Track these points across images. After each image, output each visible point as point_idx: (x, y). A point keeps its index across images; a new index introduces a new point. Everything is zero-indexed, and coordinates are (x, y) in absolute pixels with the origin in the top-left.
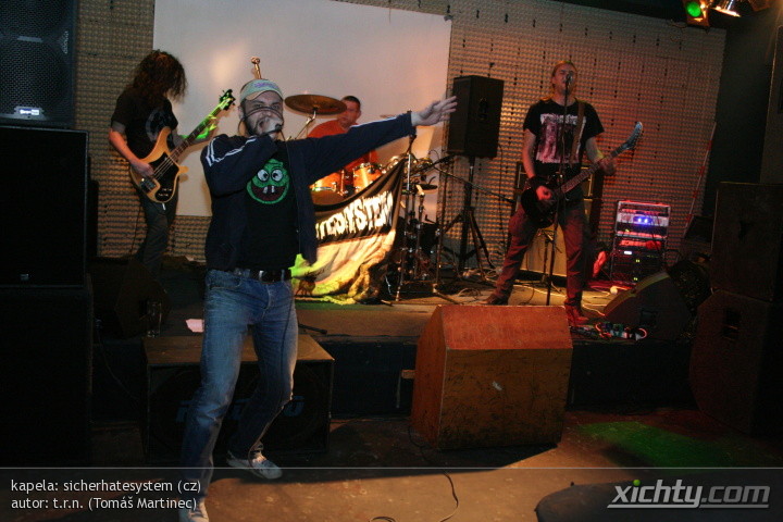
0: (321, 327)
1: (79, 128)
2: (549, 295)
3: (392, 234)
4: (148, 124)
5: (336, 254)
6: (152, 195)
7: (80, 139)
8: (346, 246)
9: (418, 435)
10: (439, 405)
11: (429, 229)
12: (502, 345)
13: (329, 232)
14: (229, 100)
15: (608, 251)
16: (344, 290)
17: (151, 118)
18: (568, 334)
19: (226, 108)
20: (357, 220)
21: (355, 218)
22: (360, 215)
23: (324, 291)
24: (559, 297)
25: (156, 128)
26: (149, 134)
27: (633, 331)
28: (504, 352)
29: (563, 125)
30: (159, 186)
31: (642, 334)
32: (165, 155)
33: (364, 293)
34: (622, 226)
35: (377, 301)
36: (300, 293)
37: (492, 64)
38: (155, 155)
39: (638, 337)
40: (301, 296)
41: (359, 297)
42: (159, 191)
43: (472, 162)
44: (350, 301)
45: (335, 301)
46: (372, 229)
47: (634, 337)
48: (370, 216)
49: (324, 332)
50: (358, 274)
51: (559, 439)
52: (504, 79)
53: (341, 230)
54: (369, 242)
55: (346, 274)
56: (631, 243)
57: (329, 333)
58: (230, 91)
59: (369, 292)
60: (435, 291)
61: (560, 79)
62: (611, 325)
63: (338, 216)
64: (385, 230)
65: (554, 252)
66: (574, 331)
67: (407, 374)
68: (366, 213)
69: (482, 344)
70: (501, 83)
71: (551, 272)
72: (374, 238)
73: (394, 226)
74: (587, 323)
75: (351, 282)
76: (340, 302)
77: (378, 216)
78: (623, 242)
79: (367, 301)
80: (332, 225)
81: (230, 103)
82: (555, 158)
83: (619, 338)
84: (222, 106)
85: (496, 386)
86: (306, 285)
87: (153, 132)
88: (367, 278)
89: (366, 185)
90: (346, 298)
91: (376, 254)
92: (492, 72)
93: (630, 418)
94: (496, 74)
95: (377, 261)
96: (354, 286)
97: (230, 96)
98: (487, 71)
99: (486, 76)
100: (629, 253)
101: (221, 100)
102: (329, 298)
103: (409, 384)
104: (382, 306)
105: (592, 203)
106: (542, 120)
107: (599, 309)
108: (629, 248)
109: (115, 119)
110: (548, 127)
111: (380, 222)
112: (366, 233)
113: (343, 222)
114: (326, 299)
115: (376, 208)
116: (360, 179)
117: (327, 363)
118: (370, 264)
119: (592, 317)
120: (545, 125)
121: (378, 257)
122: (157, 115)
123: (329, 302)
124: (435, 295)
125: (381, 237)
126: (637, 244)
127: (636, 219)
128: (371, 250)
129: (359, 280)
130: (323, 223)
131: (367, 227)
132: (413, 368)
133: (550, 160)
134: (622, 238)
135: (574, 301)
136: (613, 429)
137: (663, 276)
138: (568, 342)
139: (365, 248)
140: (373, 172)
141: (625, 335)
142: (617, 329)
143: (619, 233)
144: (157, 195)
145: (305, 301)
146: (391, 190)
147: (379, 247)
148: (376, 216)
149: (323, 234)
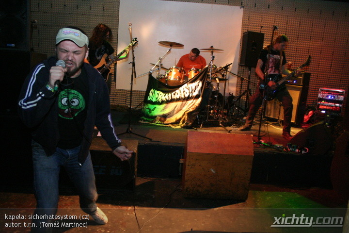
3: (200, 99)
4: (96, 53)
5: (176, 107)
8: (179, 103)
13: (173, 98)
14: (135, 42)
15: (314, 110)
16: (177, 122)
17: (97, 50)
20: (185, 93)
21: (184, 92)
22: (186, 90)
23: (169, 122)
25: (100, 54)
27: (302, 149)
31: (306, 150)
33: (185, 124)
34: (321, 100)
35: (190, 128)
36: (159, 122)
37: (262, 27)
39: (303, 152)
41: (182, 125)
43: (250, 69)
44: (179, 127)
45: (173, 127)
46: (192, 96)
47: (301, 152)
48: (191, 91)
49: (151, 140)
50: (183, 116)
53: (178, 97)
54: (190, 102)
55: (178, 116)
56: (325, 107)
57: (153, 140)
58: (136, 38)
59: (187, 124)
60: (220, 124)
62: (291, 145)
63: (177, 91)
64: (197, 97)
67: (181, 161)
68: (189, 90)
70: (263, 35)
72: (192, 100)
73: (201, 96)
75: (180, 119)
77: (195, 91)
78: (321, 107)
79: (186, 127)
80: (174, 94)
81: (135, 43)
83: (294, 151)
85: (213, 171)
86: (163, 119)
88: (186, 117)
90: (178, 125)
92: (262, 30)
95: (191, 110)
96: (181, 121)
97: (136, 40)
98: (260, 30)
99: (259, 32)
102: (170, 125)
104: (193, 130)
106: (267, 57)
108: (324, 110)
110: (271, 60)
111: (195, 94)
112: (188, 98)
113: (179, 93)
115: (194, 88)
116: (191, 75)
118: (189, 111)
121: (192, 108)
122: (100, 49)
123: (170, 127)
124: (220, 126)
125: (195, 100)
126: (328, 108)
127: (327, 96)
128: (190, 106)
129: (183, 118)
130: (171, 94)
131: (189, 96)
134: (320, 105)
136: (281, 196)
138: (252, 152)
139: (188, 105)
140: (196, 72)
141: (297, 150)
142: (293, 147)
143: (319, 103)
145: (160, 126)
146: (201, 80)
147: (194, 104)
148: (193, 91)
149: (170, 98)
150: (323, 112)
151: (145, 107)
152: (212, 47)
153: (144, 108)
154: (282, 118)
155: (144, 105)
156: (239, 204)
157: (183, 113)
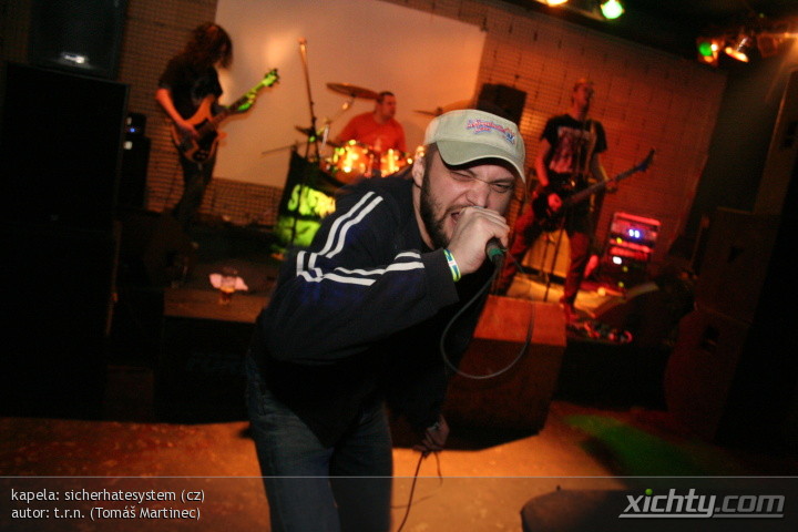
1: (122, 81)
2: (547, 291)
6: (189, 155)
7: (120, 92)
12: (501, 336)
14: (274, 78)
17: (197, 84)
18: (564, 332)
19: (271, 86)
24: (557, 293)
26: (194, 100)
27: (619, 334)
28: (503, 343)
30: (196, 147)
32: (206, 120)
34: (616, 236)
37: (517, 77)
39: (623, 340)
42: (198, 152)
47: (619, 339)
51: (542, 427)
52: (527, 91)
56: (622, 252)
58: (276, 70)
65: (558, 252)
66: (569, 328)
70: (524, 94)
71: (553, 268)
74: (578, 321)
78: (614, 250)
81: (275, 81)
82: (571, 167)
83: (606, 338)
84: (266, 82)
87: (198, 98)
92: (517, 83)
93: (607, 413)
94: (520, 85)
97: (276, 75)
98: (512, 82)
99: (511, 86)
101: (266, 76)
106: (560, 132)
107: (590, 309)
108: (618, 256)
110: (566, 140)
116: (387, 165)
119: (583, 316)
120: (562, 139)
126: (627, 253)
133: (565, 169)
134: (613, 246)
136: (591, 422)
137: (651, 287)
138: (561, 338)
140: (400, 159)
141: (611, 337)
142: (605, 330)
143: (612, 241)
144: (195, 156)
150: (617, 261)
151: (280, 224)
153: (278, 227)
154: (561, 273)
155: (278, 219)
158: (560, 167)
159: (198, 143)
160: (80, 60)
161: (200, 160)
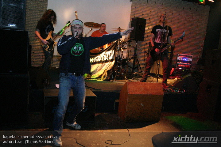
0: (93, 87)
1: (26, 30)
2: (157, 80)
3: (114, 62)
4: (46, 30)
5: (98, 67)
6: (47, 49)
7: (26, 33)
8: (100, 65)
9: (119, 118)
10: (126, 109)
11: (124, 60)
12: (144, 93)
13: (96, 61)
14: (69, 24)
15: (175, 68)
16: (100, 77)
17: (47, 28)
18: (162, 91)
19: (69, 26)
20: (104, 58)
23: (94, 77)
24: (161, 80)
25: (48, 31)
26: (46, 32)
27: (181, 90)
28: (144, 95)
29: (163, 32)
30: (49, 47)
31: (184, 91)
32: (51, 38)
33: (105, 78)
34: (179, 61)
35: (109, 80)
36: (87, 77)
37: (143, 14)
38: (48, 38)
40: (88, 78)
41: (104, 79)
42: (49, 49)
43: (137, 42)
44: (102, 80)
46: (108, 60)
47: (181, 92)
48: (108, 57)
49: (94, 89)
50: (104, 73)
51: (159, 120)
52: (146, 18)
53: (99, 60)
54: (107, 64)
55: (100, 73)
56: (181, 66)
57: (95, 89)
58: (70, 21)
59: (107, 78)
60: (125, 78)
61: (162, 19)
62: (175, 88)
63: (99, 56)
64: (112, 60)
65: (159, 68)
66: (164, 90)
67: (117, 101)
68: (106, 56)
69: (138, 93)
70: (145, 20)
71: (158, 73)
73: (114, 59)
74: (168, 88)
75: (102, 75)
76: (99, 81)
77: (110, 57)
78: (179, 65)
79: (106, 80)
80: (97, 59)
81: (70, 24)
82: (160, 41)
83: (177, 92)
84: (67, 25)
85: (142, 105)
86: (89, 76)
88: (106, 74)
89: (107, 48)
90: (101, 79)
91: (109, 67)
92: (143, 16)
93: (179, 115)
94: (144, 17)
95: (109, 69)
96: (103, 76)
98: (141, 16)
99: (141, 18)
100: (181, 68)
101: (67, 24)
103: (117, 104)
104: (110, 82)
105: (170, 54)
106: (157, 31)
107: (172, 84)
108: (181, 67)
109: (37, 28)
110: (159, 33)
111: (111, 58)
112: (106, 61)
113: (100, 58)
114: (95, 79)
115: (109, 54)
117: (95, 97)
118: (107, 70)
119: (170, 86)
120: (158, 32)
121: (110, 68)
122: (48, 27)
123: (96, 80)
124: (125, 79)
125: (110, 62)
126: (183, 66)
127: (183, 59)
129: (104, 74)
130: (94, 58)
132: (119, 99)
133: (159, 42)
134: (178, 64)
135: (165, 82)
137: (190, 75)
138: (162, 93)
139: (106, 65)
141: (179, 91)
142: (177, 90)
143: (178, 63)
144: (48, 49)
145: (88, 80)
146: (114, 49)
147: (110, 65)
148: (109, 57)
149: (94, 61)
152: (119, 28)
156: (156, 123)
157: (103, 71)
158: (158, 41)
159: (49, 46)
160: (14, 25)
161: (50, 51)
